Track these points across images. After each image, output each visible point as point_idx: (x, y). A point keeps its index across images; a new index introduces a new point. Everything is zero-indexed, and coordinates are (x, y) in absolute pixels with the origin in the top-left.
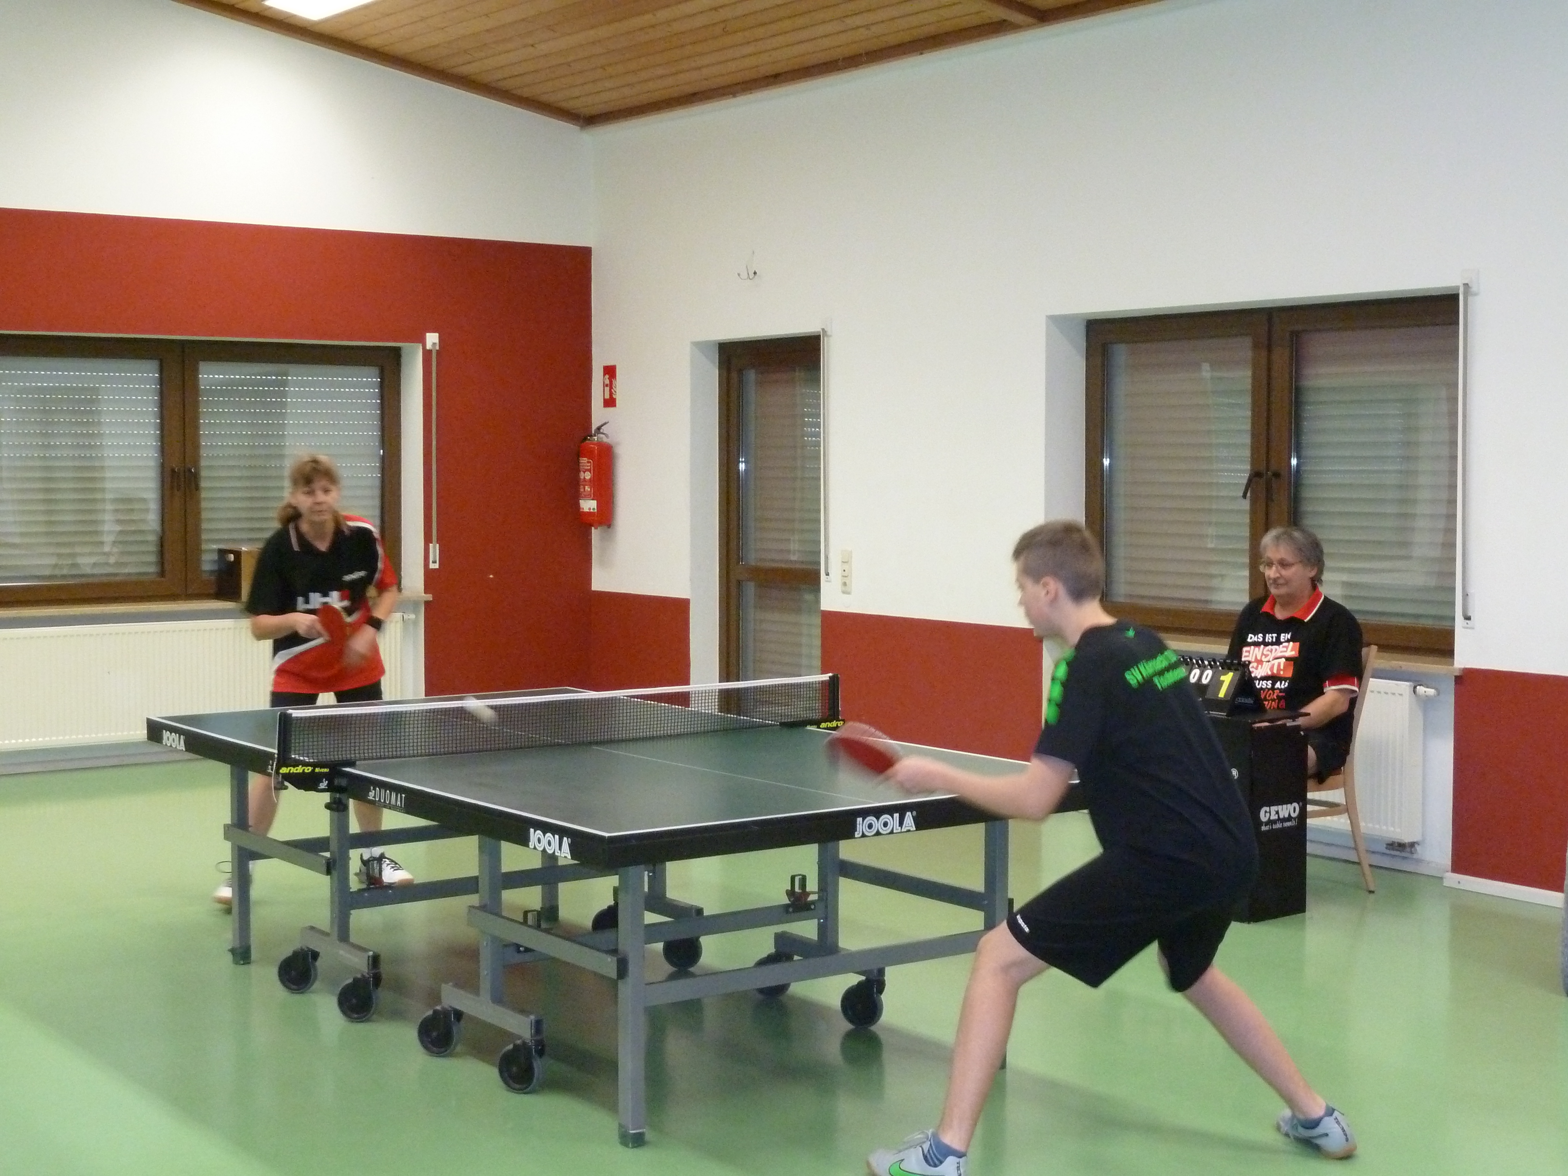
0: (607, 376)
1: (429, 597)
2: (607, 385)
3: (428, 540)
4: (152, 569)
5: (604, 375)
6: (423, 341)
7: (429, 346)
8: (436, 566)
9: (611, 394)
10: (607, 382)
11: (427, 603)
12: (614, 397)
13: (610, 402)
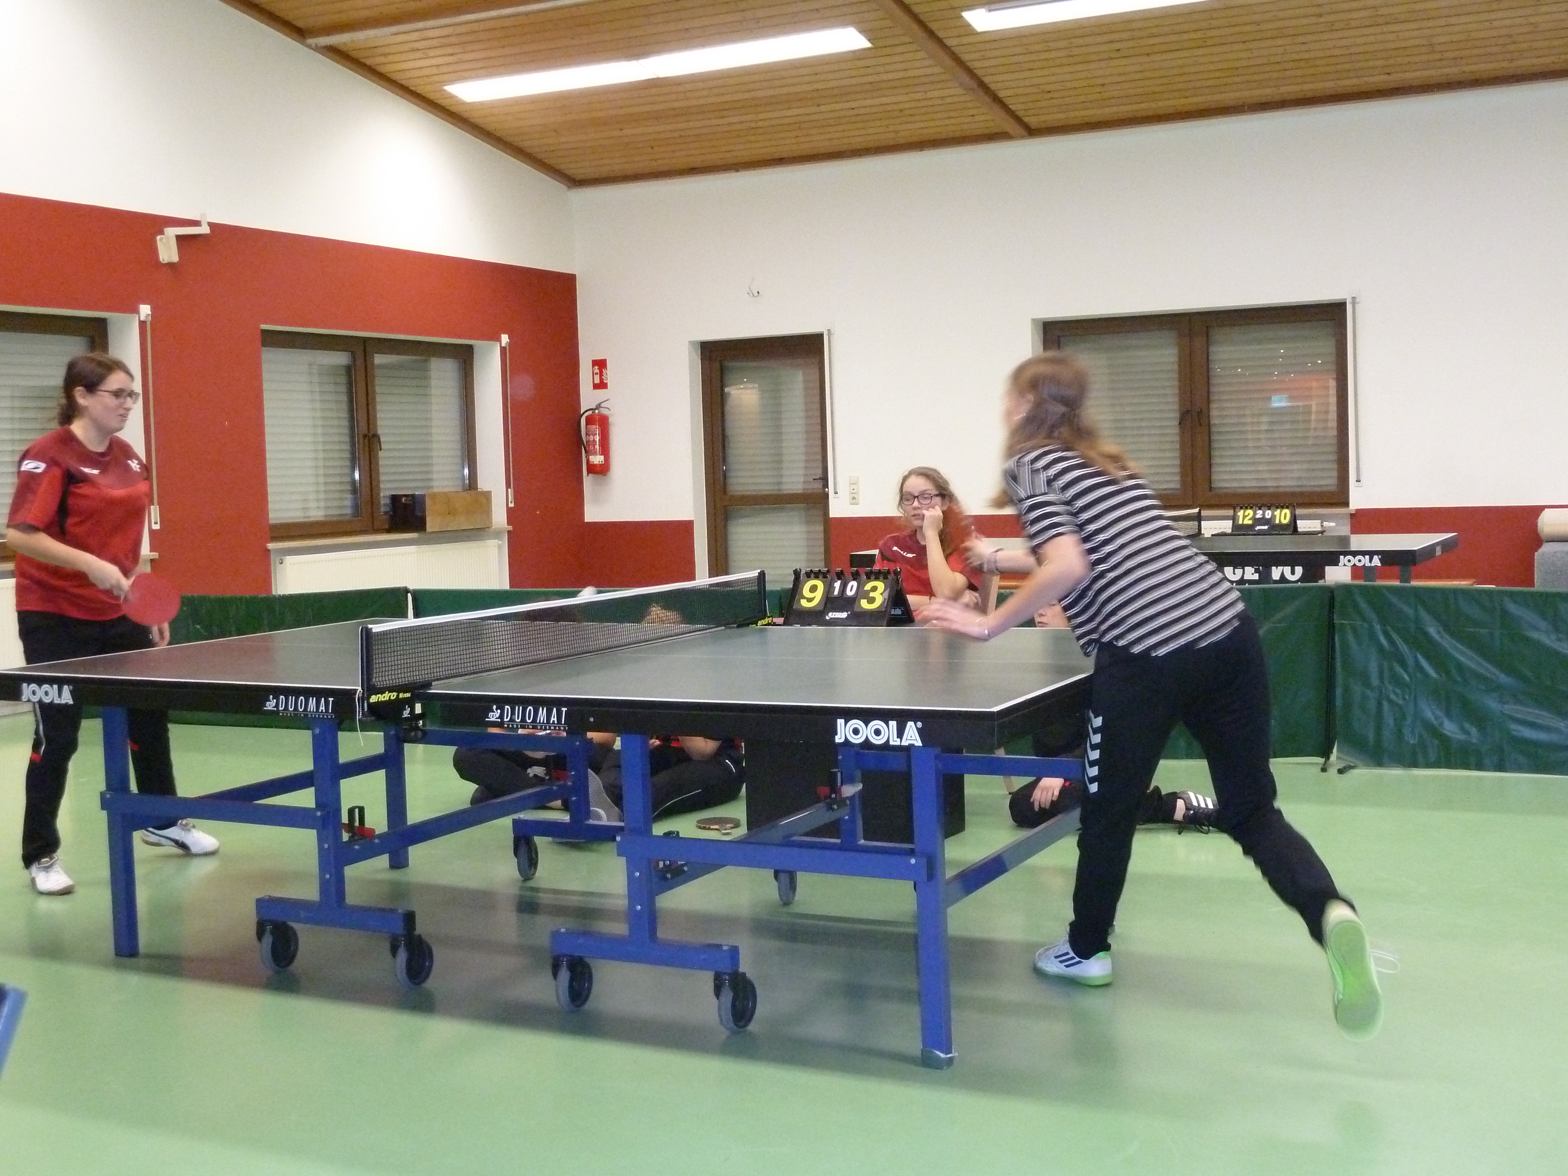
0: (596, 367)
1: (510, 528)
2: (597, 374)
3: (508, 485)
4: (349, 511)
5: (593, 366)
6: (499, 340)
7: (503, 345)
8: (511, 505)
9: (601, 379)
10: (597, 370)
11: (508, 531)
12: (605, 381)
13: (601, 385)
